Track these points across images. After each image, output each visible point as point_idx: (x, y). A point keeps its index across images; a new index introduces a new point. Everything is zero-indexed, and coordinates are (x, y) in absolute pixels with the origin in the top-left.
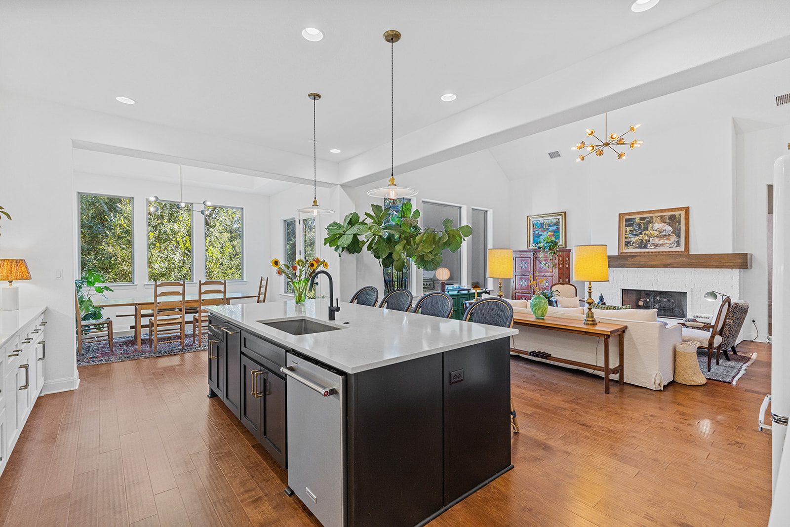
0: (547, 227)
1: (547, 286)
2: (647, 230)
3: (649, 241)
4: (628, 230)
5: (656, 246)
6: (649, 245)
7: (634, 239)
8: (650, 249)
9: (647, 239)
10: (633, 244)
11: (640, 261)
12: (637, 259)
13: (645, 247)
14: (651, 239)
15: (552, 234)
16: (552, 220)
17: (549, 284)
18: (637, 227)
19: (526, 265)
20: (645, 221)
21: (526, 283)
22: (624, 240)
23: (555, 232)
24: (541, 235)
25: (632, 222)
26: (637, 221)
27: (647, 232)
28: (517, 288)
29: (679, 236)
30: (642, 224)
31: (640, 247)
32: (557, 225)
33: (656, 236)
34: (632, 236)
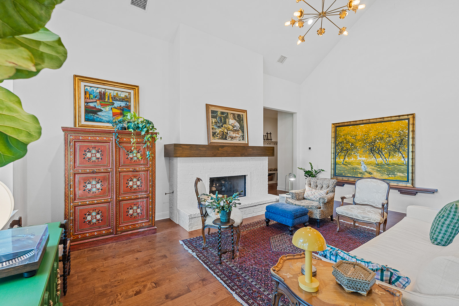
0: (111, 100)
1: (138, 186)
2: (226, 124)
3: (227, 134)
4: (214, 121)
5: (232, 138)
6: (228, 137)
7: (218, 131)
8: (229, 141)
9: (226, 131)
10: (218, 134)
11: (227, 151)
12: (225, 149)
13: (226, 139)
14: (229, 132)
15: (119, 111)
16: (119, 93)
17: (141, 183)
18: (219, 120)
19: (98, 155)
20: (224, 116)
21: (99, 186)
22: (211, 131)
23: (123, 110)
24: (101, 110)
25: (216, 115)
26: (219, 113)
27: (226, 126)
28: (77, 196)
29: (243, 132)
30: (222, 118)
31: (222, 138)
32: (127, 101)
33: (231, 130)
34: (217, 128)
